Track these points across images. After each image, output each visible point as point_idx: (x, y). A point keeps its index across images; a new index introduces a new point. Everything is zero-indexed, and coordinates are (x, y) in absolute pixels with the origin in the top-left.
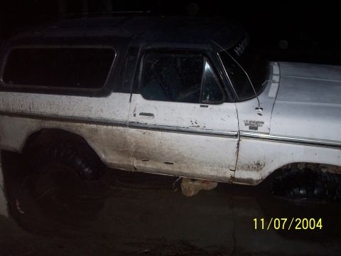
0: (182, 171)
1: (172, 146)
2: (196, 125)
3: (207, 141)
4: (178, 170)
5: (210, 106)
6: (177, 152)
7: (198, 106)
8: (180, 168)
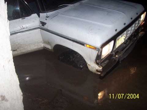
0: (22, 51)
1: (14, 41)
2: (23, 28)
3: (30, 33)
4: (20, 52)
5: (26, 18)
6: (17, 44)
7: (20, 19)
8: (20, 51)
